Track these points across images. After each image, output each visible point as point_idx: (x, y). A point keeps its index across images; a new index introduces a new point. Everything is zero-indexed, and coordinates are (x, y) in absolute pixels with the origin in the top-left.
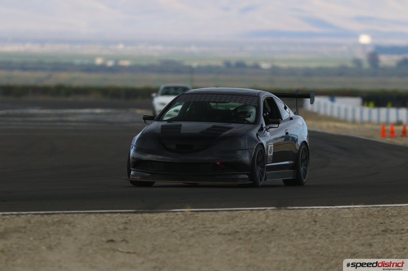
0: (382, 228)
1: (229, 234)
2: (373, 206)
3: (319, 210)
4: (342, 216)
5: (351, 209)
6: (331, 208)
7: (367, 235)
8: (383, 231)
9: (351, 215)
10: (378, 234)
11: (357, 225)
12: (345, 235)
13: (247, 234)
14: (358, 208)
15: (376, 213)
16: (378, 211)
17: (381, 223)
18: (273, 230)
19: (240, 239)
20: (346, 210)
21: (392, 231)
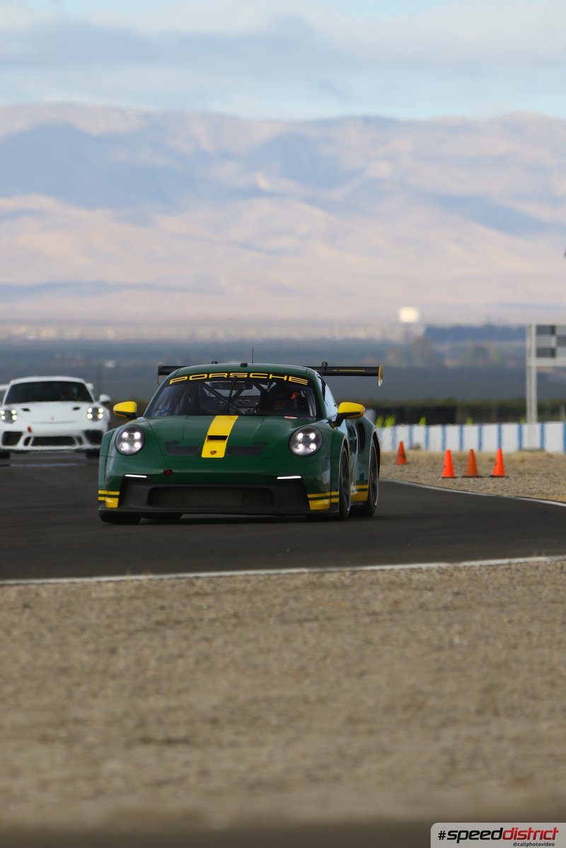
0: (160, 616)
2: (173, 576)
3: (51, 588)
4: (94, 595)
5: (124, 583)
6: (82, 583)
7: (117, 632)
8: (158, 623)
9: (111, 594)
10: (145, 629)
11: (109, 611)
12: (74, 633)
14: (138, 580)
15: (168, 589)
16: (173, 586)
17: (162, 608)
20: (111, 585)
21: (178, 622)
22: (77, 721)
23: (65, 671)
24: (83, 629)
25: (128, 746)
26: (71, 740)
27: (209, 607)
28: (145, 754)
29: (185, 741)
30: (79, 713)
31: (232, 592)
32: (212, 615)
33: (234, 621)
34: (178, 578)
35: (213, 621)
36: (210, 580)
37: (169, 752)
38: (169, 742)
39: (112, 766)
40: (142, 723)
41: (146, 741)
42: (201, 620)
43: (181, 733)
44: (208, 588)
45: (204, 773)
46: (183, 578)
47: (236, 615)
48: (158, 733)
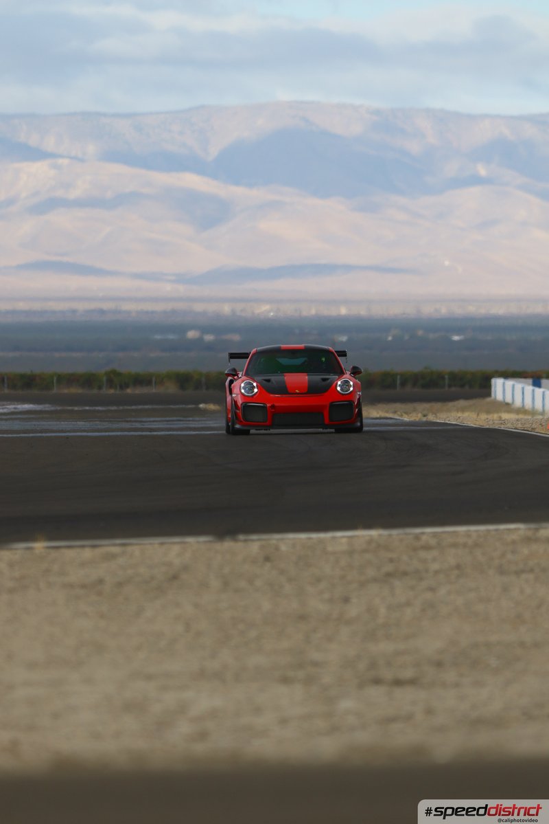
0: (389, 568)
1: (83, 586)
2: (401, 531)
3: (290, 542)
4: (330, 549)
5: (356, 538)
6: (318, 537)
7: (350, 583)
8: (389, 575)
9: (345, 548)
10: (375, 580)
11: (343, 564)
13: (120, 585)
14: (369, 535)
15: (397, 544)
16: (401, 541)
17: (391, 560)
18: (175, 577)
19: (100, 594)
20: (344, 540)
21: (405, 574)
22: (316, 664)
23: (302, 618)
24: (319, 580)
25: (361, 686)
26: (309, 681)
27: (434, 560)
28: (376, 693)
29: (413, 682)
30: (316, 656)
31: (455, 545)
32: (435, 566)
33: (456, 572)
34: (406, 534)
35: (436, 572)
36: (435, 535)
37: (399, 692)
38: (398, 683)
39: (346, 704)
40: (373, 665)
41: (377, 681)
42: (427, 571)
43: (408, 674)
44: (433, 542)
45: (429, 711)
46: (410, 534)
47: (458, 567)
48: (388, 674)
